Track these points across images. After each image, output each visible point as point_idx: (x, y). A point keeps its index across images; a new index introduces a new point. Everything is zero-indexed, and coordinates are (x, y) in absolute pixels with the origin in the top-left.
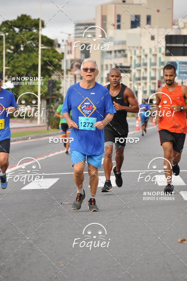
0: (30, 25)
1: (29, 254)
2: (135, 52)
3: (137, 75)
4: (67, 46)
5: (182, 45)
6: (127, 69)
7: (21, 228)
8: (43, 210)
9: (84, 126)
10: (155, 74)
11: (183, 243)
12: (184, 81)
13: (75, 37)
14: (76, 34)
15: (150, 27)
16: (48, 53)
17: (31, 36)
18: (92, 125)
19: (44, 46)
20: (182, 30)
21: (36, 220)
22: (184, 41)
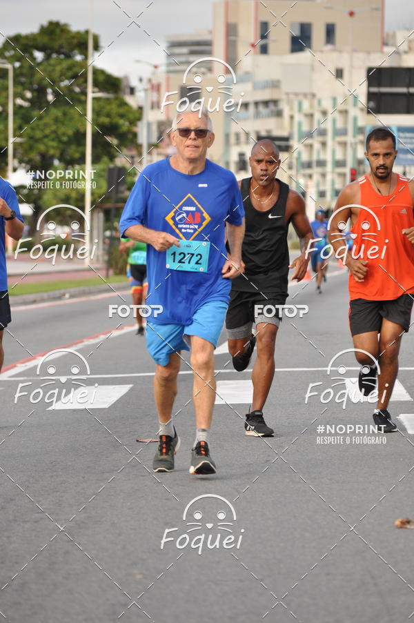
0: (69, 44)
1: (67, 553)
2: (300, 105)
3: (305, 157)
4: (150, 92)
5: (403, 90)
6: (282, 143)
7: (49, 494)
8: (97, 456)
9: (180, 262)
10: (345, 154)
11: (406, 528)
12: (407, 169)
13: (169, 72)
14: (169, 65)
15: (334, 50)
16: (108, 107)
17: (70, 68)
18: (200, 259)
19: (99, 92)
20: (405, 57)
21: (81, 478)
22: (407, 81)
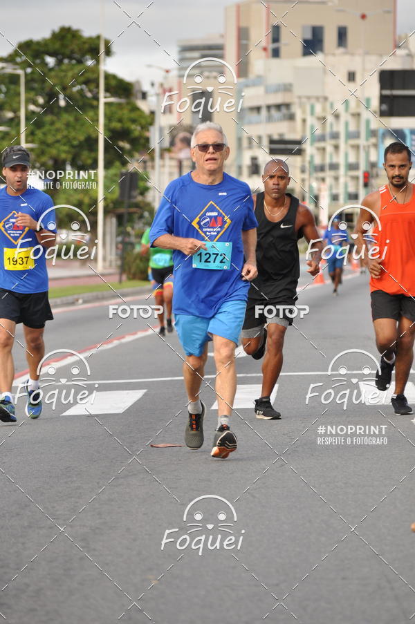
0: (80, 49)
2: (312, 107)
3: (318, 161)
4: (160, 96)
6: (294, 147)
9: (206, 261)
10: (358, 157)
13: (181, 76)
14: (179, 69)
15: (346, 53)
16: (120, 113)
18: (224, 258)
19: (111, 97)
